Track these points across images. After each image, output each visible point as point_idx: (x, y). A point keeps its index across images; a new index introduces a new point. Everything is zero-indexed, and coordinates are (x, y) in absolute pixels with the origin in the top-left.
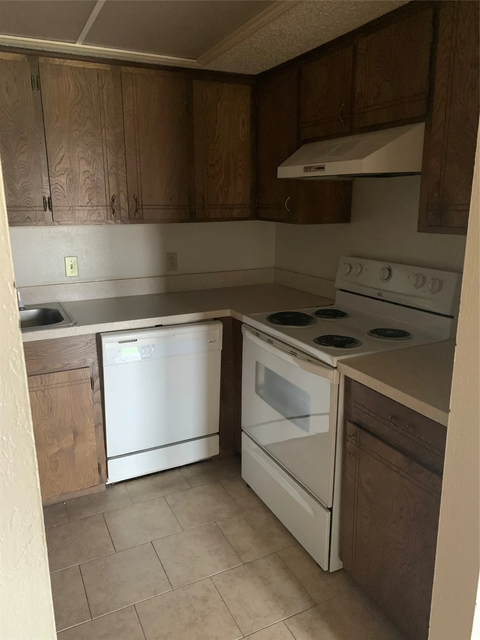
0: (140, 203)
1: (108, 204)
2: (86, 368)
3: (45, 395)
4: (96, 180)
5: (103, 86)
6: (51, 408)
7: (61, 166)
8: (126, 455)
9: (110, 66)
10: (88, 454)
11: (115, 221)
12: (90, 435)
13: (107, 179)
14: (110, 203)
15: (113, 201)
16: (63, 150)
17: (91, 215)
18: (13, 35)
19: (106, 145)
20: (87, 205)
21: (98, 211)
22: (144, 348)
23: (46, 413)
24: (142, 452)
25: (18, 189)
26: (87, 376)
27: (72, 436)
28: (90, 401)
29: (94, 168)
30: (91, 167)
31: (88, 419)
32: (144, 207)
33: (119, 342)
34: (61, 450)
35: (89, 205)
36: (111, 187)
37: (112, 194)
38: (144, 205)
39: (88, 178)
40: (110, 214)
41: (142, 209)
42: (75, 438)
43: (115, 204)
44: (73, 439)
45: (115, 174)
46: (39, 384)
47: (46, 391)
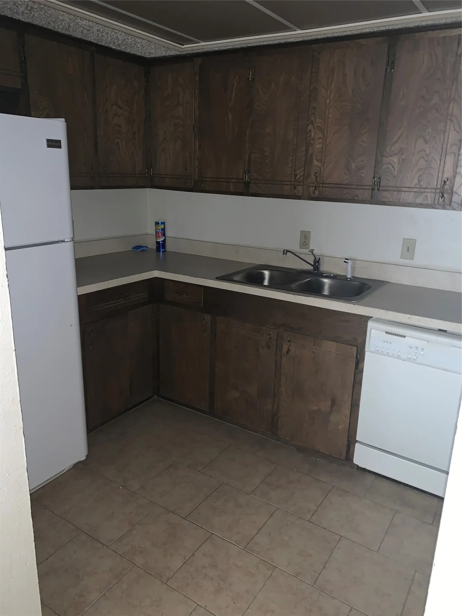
1: (439, 187)
2: (354, 347)
3: (314, 356)
4: (430, 160)
6: (318, 369)
7: (397, 146)
10: (341, 426)
11: (444, 206)
12: (346, 411)
13: (443, 159)
14: (441, 186)
15: (445, 182)
16: (402, 129)
17: (416, 198)
18: (380, 18)
19: (451, 121)
20: (414, 187)
21: (424, 195)
22: (411, 348)
23: (313, 372)
25: (353, 168)
26: (353, 355)
27: (330, 404)
28: (351, 379)
29: (432, 146)
30: (428, 146)
31: (347, 395)
33: (386, 333)
34: (319, 411)
35: (417, 186)
36: (446, 169)
37: (446, 176)
39: (423, 158)
40: (438, 198)
42: (332, 405)
43: (447, 187)
44: (330, 406)
45: (454, 153)
46: (312, 345)
47: (316, 353)
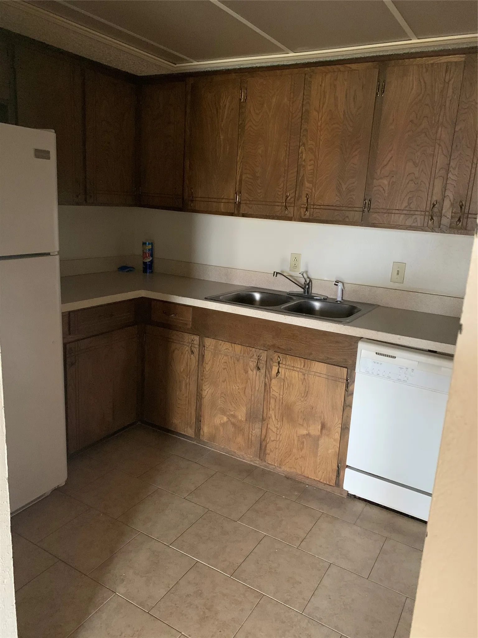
0: (466, 211)
1: (428, 209)
2: (344, 368)
3: (304, 378)
4: (419, 183)
5: (450, 80)
6: (308, 392)
7: (387, 168)
8: (366, 473)
9: (464, 55)
10: (330, 451)
11: (433, 229)
12: (336, 435)
13: (432, 183)
14: (430, 208)
15: (434, 205)
16: (392, 152)
17: (406, 220)
19: (439, 145)
20: (404, 209)
21: (414, 217)
22: (401, 368)
23: (303, 395)
24: (384, 480)
25: (344, 189)
26: (343, 376)
27: (320, 427)
28: (342, 401)
29: (421, 169)
30: (418, 169)
31: (337, 418)
32: (470, 216)
33: (376, 353)
34: (308, 435)
35: (407, 209)
36: (435, 192)
37: (435, 198)
38: (470, 214)
39: (412, 180)
40: (427, 221)
41: (467, 218)
42: (322, 429)
43: (436, 210)
44: (320, 429)
45: (443, 177)
46: (302, 366)
47: (306, 375)
